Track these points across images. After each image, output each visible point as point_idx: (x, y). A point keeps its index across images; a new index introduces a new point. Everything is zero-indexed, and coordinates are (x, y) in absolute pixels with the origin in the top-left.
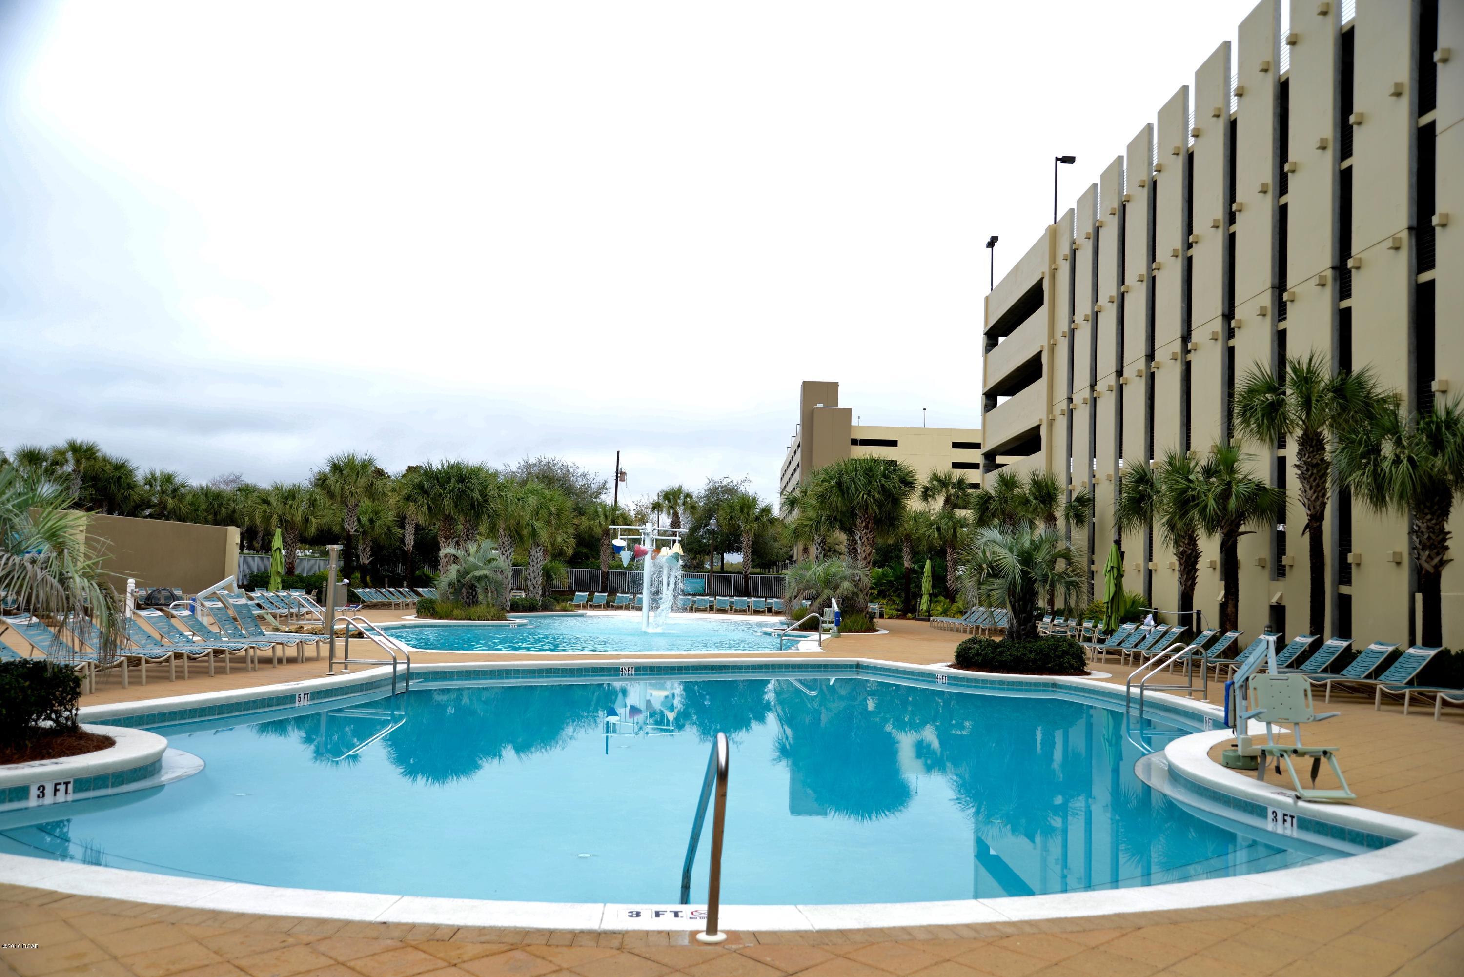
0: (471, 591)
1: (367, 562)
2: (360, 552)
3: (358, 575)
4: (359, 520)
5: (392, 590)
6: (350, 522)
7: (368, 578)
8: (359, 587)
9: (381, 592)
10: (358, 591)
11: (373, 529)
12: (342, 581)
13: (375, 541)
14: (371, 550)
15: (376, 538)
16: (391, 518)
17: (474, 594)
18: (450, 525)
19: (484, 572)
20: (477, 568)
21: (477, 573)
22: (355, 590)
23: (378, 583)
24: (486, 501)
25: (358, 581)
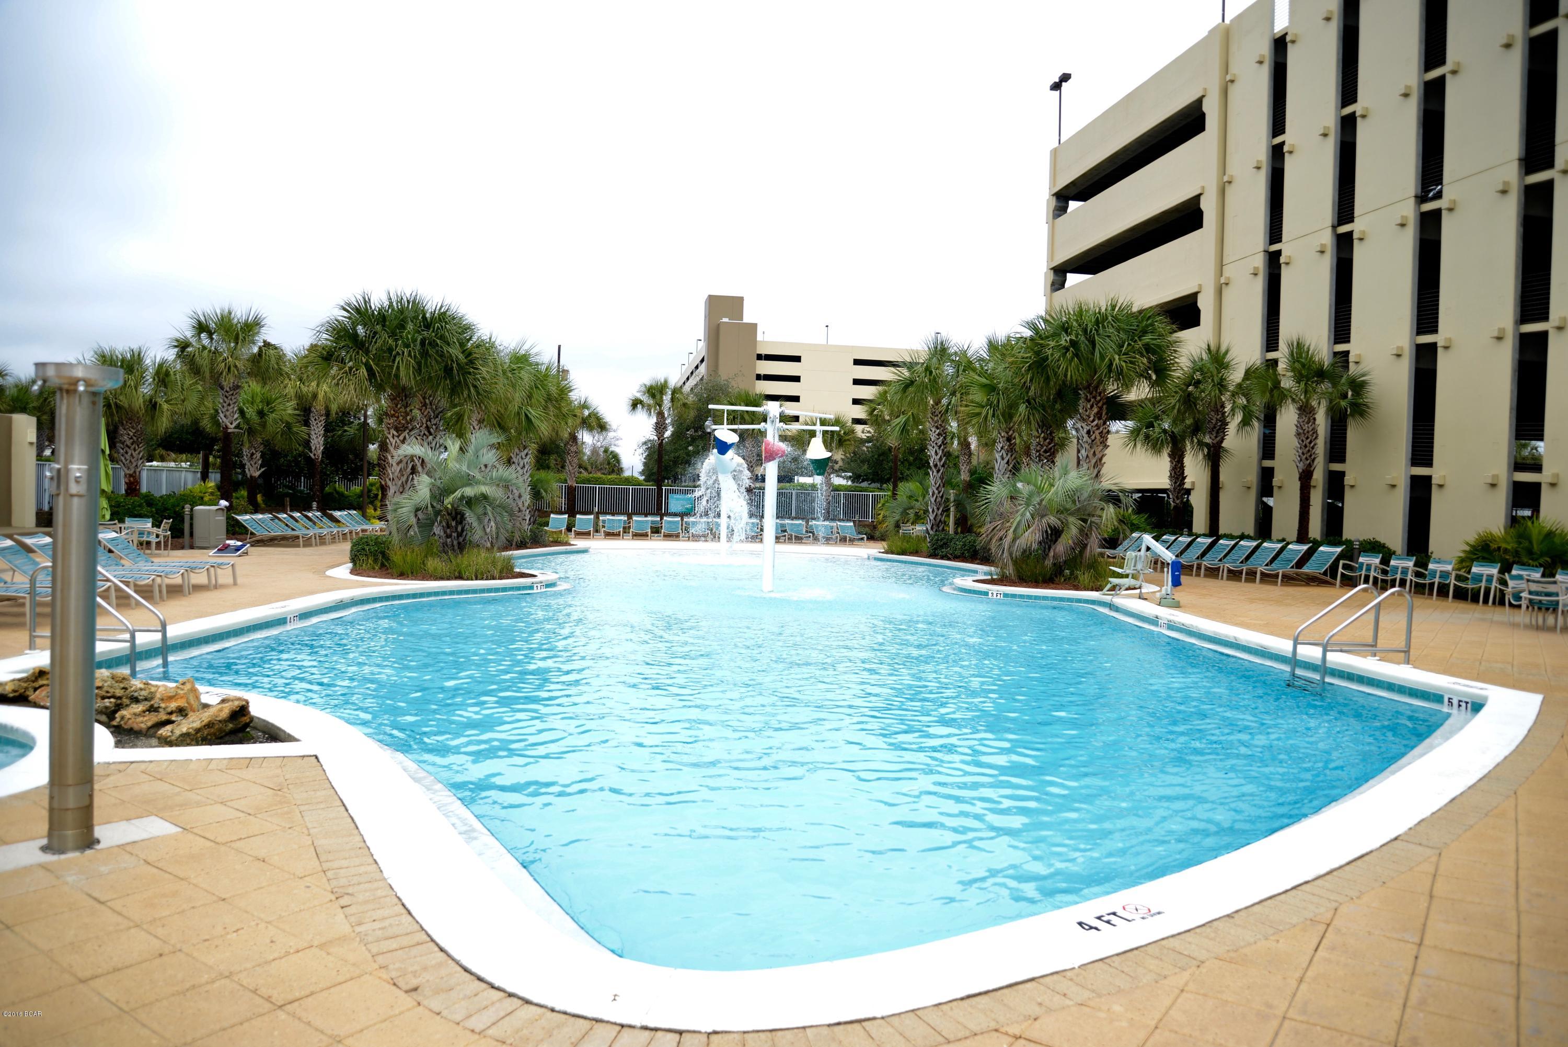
0: (454, 524)
1: (257, 474)
2: (245, 460)
3: (244, 493)
4: (242, 412)
5: (297, 515)
6: (228, 413)
7: (259, 498)
8: (246, 512)
9: (279, 519)
10: (243, 518)
11: (264, 425)
12: (217, 504)
13: (267, 443)
14: (261, 457)
15: (268, 440)
16: (290, 411)
17: (459, 529)
18: (406, 407)
19: (484, 489)
20: (469, 481)
21: (469, 491)
22: (239, 518)
23: (275, 504)
24: (471, 362)
25: (244, 502)
